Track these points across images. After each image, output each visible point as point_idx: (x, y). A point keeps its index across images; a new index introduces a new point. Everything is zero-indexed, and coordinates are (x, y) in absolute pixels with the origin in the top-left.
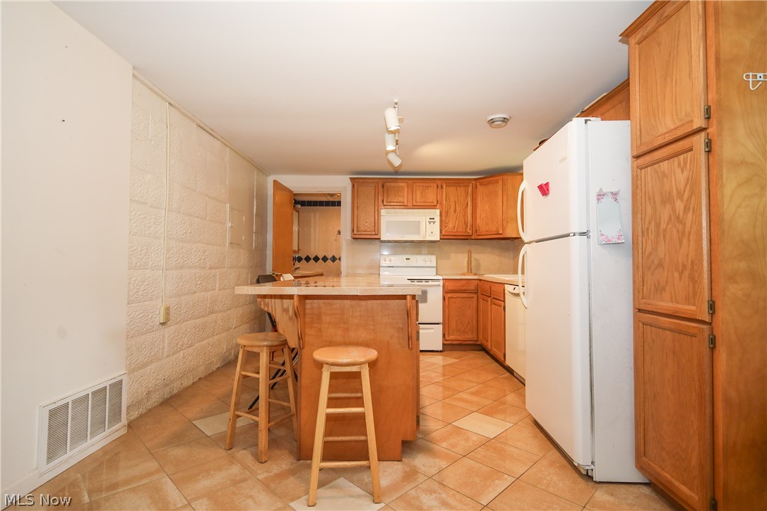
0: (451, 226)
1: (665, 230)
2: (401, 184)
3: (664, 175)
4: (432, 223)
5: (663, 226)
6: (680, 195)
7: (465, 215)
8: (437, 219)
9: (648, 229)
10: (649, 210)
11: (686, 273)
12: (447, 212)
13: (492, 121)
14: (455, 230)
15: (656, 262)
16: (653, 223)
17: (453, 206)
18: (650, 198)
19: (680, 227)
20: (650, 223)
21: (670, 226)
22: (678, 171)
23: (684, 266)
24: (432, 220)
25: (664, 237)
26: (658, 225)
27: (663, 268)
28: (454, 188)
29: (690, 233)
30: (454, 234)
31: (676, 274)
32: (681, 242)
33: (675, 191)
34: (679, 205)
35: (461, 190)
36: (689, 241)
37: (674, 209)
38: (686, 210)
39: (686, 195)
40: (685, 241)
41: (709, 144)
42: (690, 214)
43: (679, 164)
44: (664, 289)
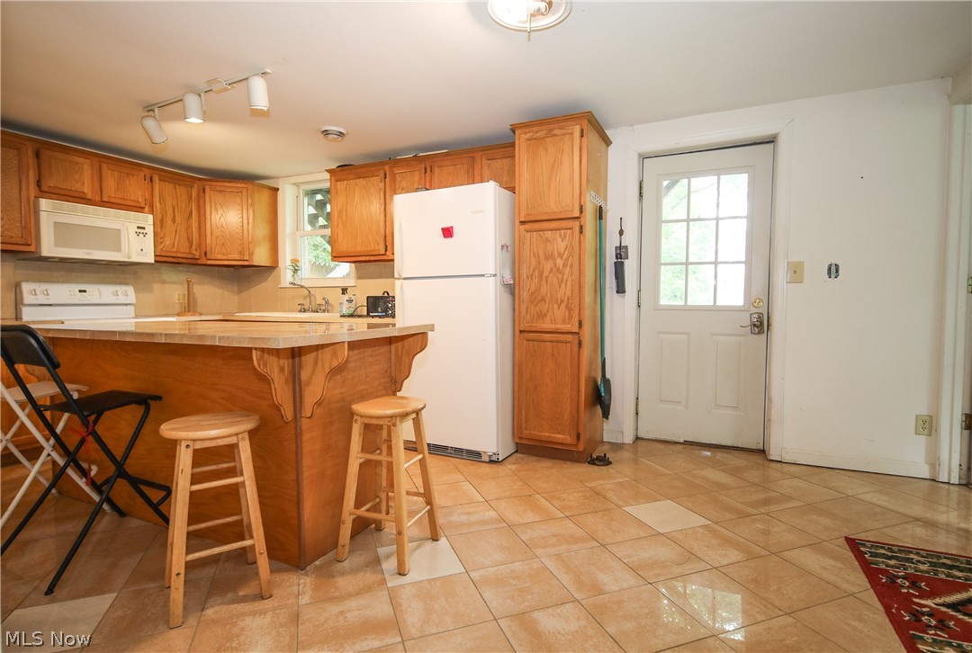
0: (168, 242)
1: (547, 277)
2: (77, 159)
3: (547, 240)
4: (141, 235)
5: (546, 274)
6: (560, 256)
7: (189, 228)
8: (150, 230)
9: (532, 275)
10: (534, 262)
11: (563, 305)
12: (162, 221)
13: (326, 133)
14: (175, 250)
15: (539, 298)
16: (537, 272)
17: (170, 212)
18: (534, 254)
19: (560, 276)
20: (534, 271)
21: (551, 275)
22: (560, 240)
23: (562, 301)
24: (142, 231)
25: (547, 281)
26: (541, 273)
27: (545, 301)
28: (171, 186)
29: (567, 280)
30: (174, 255)
31: (556, 306)
32: (560, 286)
33: (556, 252)
34: (560, 262)
35: (181, 191)
36: (566, 284)
37: (555, 264)
38: (565, 265)
39: (565, 256)
40: (563, 285)
41: (581, 227)
42: (568, 268)
43: (560, 235)
44: (545, 315)
